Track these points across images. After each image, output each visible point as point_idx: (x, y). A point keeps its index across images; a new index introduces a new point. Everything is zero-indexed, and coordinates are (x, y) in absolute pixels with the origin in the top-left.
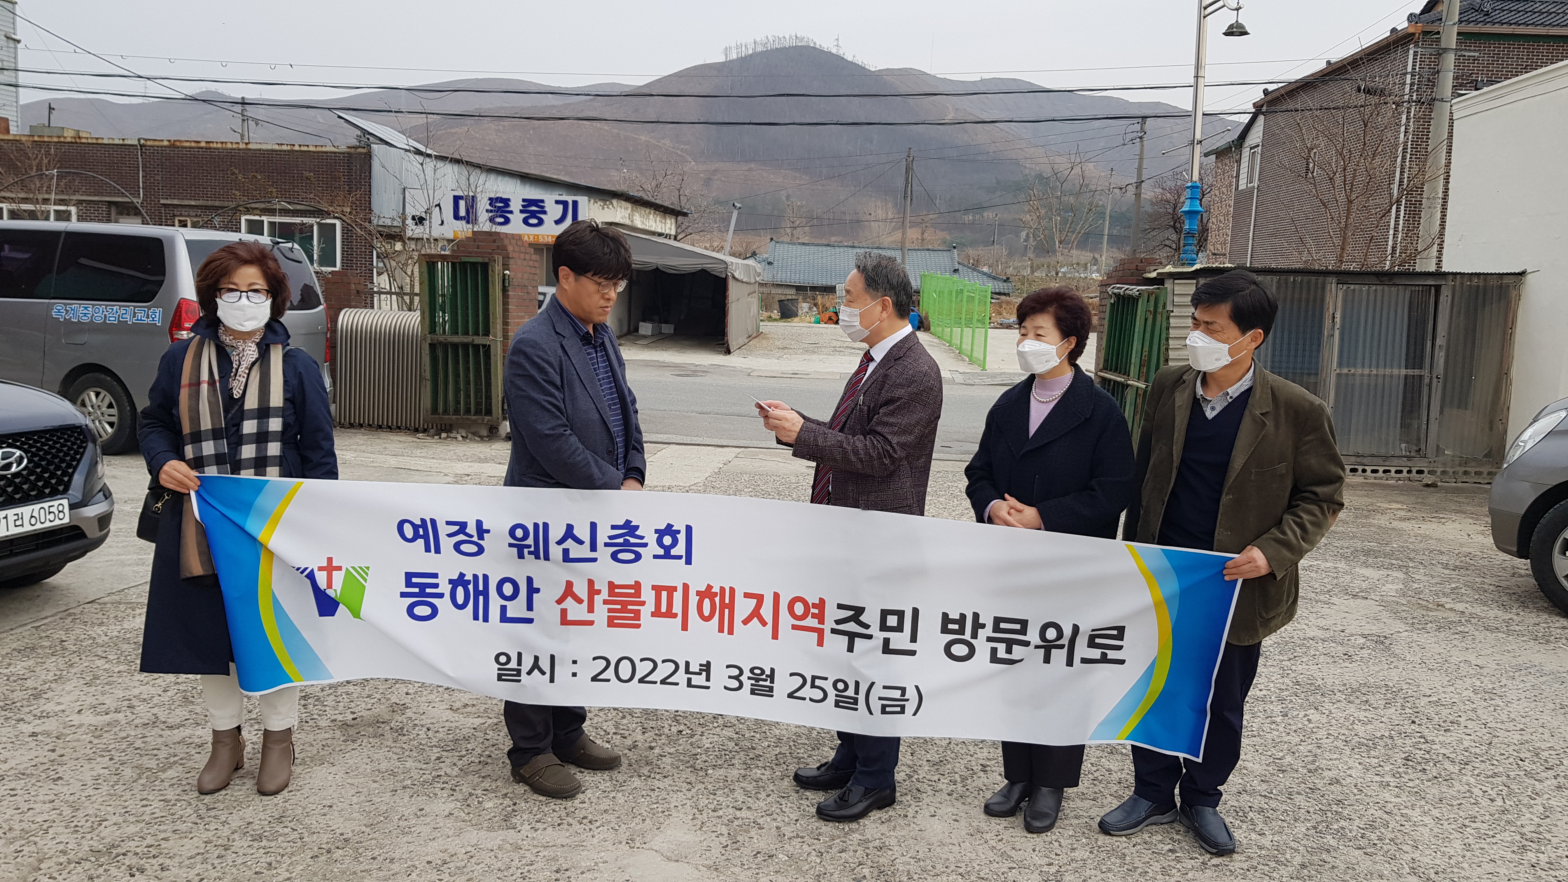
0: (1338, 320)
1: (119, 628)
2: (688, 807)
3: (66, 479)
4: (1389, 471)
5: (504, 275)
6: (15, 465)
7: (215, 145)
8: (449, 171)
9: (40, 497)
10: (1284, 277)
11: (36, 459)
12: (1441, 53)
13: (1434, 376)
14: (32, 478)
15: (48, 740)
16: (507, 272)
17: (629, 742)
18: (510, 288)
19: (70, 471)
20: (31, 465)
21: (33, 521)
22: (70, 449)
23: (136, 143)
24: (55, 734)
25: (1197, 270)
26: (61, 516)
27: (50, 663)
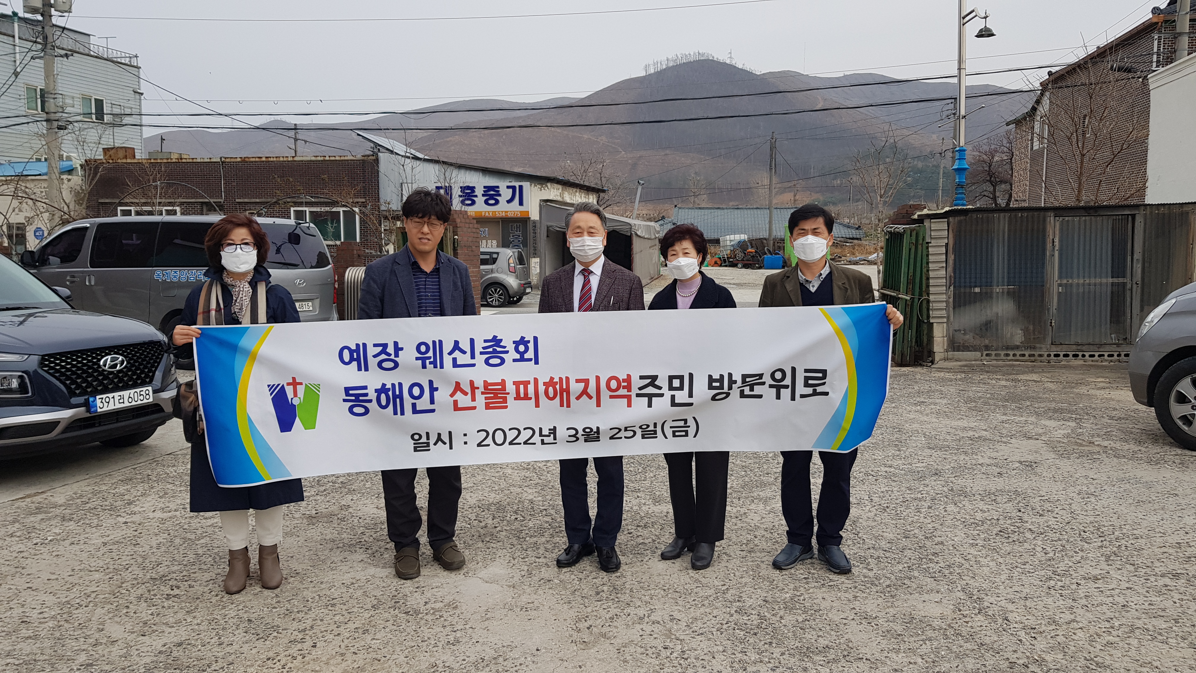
0: (1057, 243)
1: (184, 468)
2: (507, 556)
3: (151, 374)
4: (1103, 355)
5: (454, 239)
6: (119, 365)
7: (272, 159)
8: (433, 170)
9: (135, 386)
10: (1014, 214)
11: (132, 362)
12: (1176, 36)
13: (1134, 282)
14: (130, 373)
15: (134, 526)
16: (456, 237)
17: (483, 524)
18: (458, 248)
19: (153, 369)
20: (129, 365)
21: (130, 400)
22: (153, 355)
23: (219, 160)
24: (138, 522)
25: (946, 212)
26: (148, 397)
27: (140, 487)
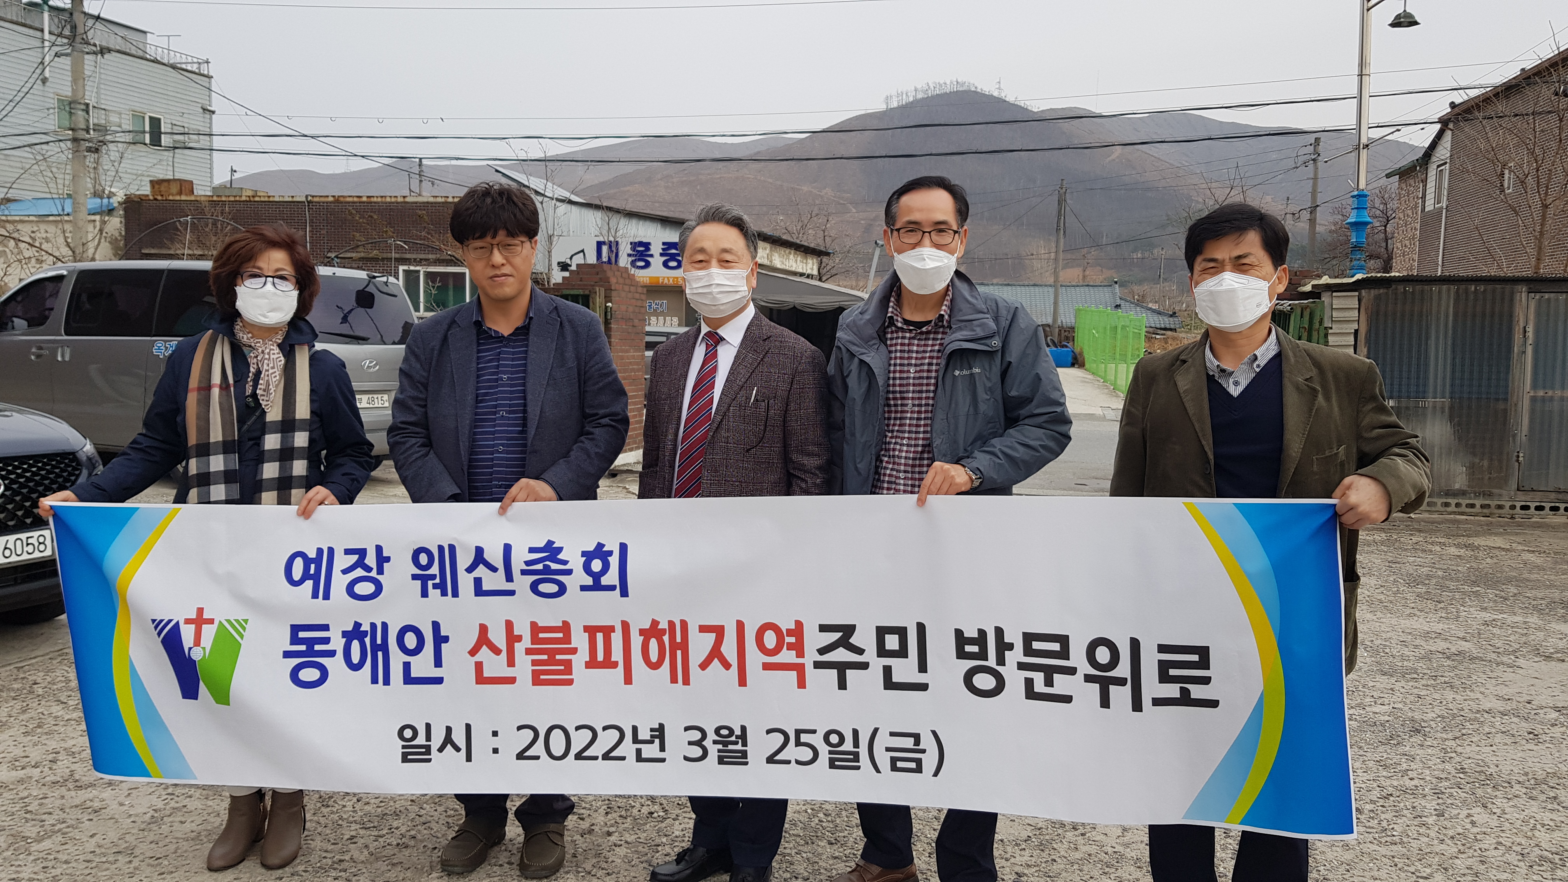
0: (1530, 334)
5: (606, 307)
7: (375, 199)
8: (594, 218)
9: (20, 528)
10: (1463, 286)
11: (15, 486)
14: (10, 507)
16: (609, 304)
18: (613, 321)
20: (8, 493)
21: (7, 553)
22: (58, 476)
23: (304, 199)
25: (1358, 281)
26: (42, 547)
